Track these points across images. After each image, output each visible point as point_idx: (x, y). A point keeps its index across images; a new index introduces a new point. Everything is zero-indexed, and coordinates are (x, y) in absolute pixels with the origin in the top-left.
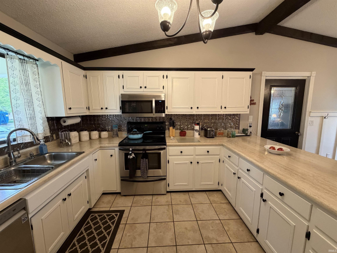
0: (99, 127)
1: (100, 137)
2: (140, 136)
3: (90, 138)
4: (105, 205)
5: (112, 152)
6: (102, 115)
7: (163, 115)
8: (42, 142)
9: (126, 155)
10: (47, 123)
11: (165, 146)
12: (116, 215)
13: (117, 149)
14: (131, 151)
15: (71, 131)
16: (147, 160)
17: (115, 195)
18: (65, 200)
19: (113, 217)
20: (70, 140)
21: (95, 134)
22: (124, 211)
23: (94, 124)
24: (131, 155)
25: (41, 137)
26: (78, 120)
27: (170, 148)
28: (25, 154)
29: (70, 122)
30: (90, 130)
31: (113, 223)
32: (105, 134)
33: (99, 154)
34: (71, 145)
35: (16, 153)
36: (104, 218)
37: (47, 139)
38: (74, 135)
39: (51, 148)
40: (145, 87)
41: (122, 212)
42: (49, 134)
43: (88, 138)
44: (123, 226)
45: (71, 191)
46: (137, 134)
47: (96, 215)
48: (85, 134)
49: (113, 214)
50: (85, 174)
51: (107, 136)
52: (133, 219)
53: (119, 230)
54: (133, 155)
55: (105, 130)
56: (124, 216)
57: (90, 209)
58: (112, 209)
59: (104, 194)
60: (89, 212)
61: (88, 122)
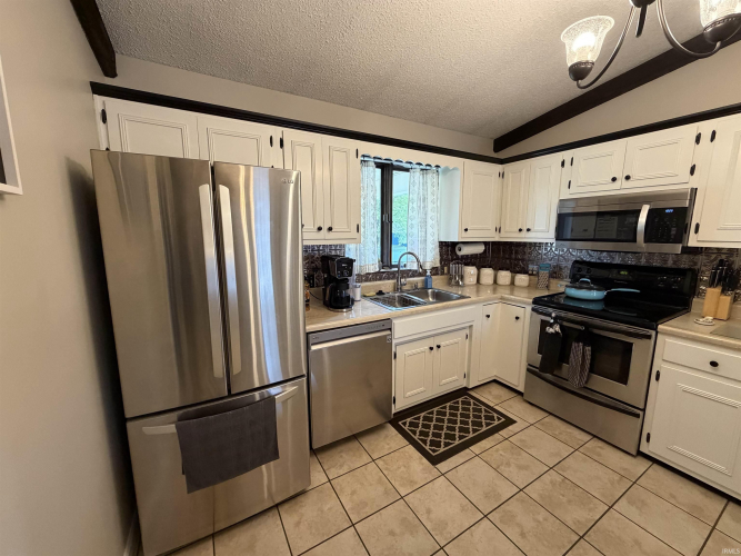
0: (516, 265)
1: (513, 283)
2: (595, 294)
3: (495, 282)
4: (490, 398)
5: (519, 312)
6: (530, 243)
7: (678, 248)
8: (428, 274)
9: (544, 324)
10: (438, 250)
11: (653, 333)
12: (499, 419)
13: (529, 308)
14: (555, 319)
15: (467, 264)
16: (588, 348)
17: (514, 394)
18: (431, 349)
19: (492, 418)
20: (462, 278)
21: (504, 276)
22: (515, 422)
23: (510, 259)
24: (551, 325)
25: (428, 267)
26: (480, 249)
27: (670, 340)
28: (411, 283)
29: (466, 251)
30: (497, 268)
31: (487, 425)
32: (522, 279)
33: (496, 309)
34: (464, 286)
35: (403, 280)
36: (480, 411)
37: (435, 271)
38: (471, 271)
39: (438, 283)
40: (628, 178)
41: (509, 422)
42: (438, 265)
43: (491, 281)
44: (501, 438)
45: (442, 344)
46: (590, 289)
47: (472, 401)
48: (488, 273)
49: (495, 415)
50: (468, 331)
51: (526, 283)
52: (522, 441)
53: (490, 438)
54: (557, 328)
55: (525, 272)
56: (510, 428)
57: (466, 389)
58: (496, 408)
59: (495, 381)
60: (464, 391)
61: (513, 256)
